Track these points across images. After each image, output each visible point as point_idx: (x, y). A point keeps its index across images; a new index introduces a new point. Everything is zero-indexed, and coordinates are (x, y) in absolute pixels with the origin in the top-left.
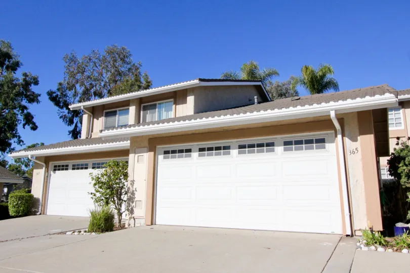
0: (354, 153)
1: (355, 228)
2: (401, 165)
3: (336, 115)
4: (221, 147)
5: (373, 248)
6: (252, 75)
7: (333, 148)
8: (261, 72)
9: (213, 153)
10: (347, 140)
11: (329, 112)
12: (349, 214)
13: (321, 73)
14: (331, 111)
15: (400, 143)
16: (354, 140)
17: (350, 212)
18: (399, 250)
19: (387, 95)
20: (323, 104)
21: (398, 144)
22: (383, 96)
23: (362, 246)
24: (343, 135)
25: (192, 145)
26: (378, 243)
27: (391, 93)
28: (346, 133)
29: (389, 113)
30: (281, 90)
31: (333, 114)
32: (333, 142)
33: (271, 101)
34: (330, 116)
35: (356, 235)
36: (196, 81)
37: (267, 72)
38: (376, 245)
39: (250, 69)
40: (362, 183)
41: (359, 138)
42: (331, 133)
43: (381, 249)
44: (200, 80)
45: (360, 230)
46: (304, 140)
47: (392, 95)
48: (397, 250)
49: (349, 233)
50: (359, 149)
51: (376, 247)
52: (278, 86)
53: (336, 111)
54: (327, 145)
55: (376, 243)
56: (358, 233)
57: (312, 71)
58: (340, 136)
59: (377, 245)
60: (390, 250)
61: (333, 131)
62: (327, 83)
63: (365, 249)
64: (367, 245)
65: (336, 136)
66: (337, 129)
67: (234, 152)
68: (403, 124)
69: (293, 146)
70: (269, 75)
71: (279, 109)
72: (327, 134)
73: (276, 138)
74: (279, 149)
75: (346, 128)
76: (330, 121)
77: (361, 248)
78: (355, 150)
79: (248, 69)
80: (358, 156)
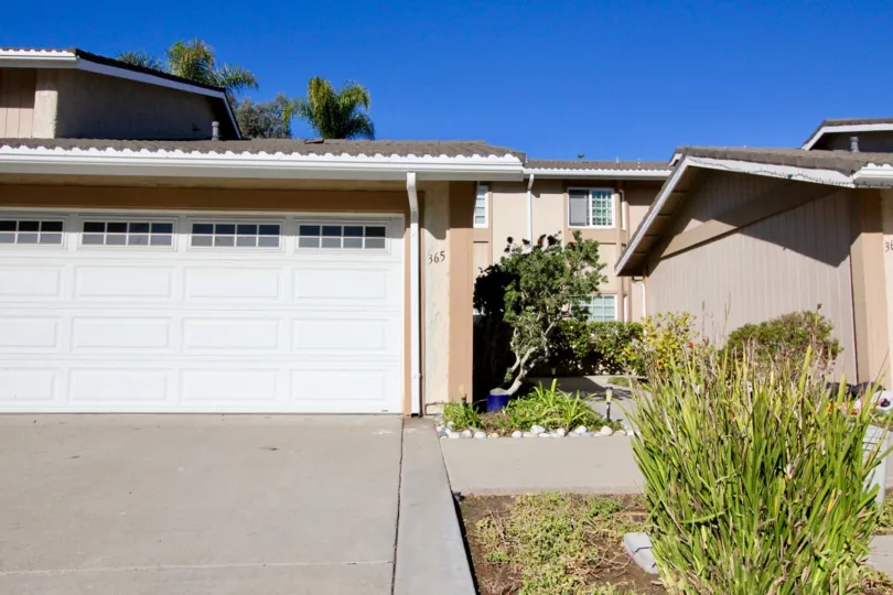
0: (437, 259)
1: (427, 400)
2: (509, 287)
3: (417, 182)
4: (147, 225)
5: (467, 433)
6: (196, 73)
7: (401, 248)
8: (219, 71)
9: (125, 237)
10: (426, 233)
11: (405, 174)
12: (418, 375)
13: (346, 101)
14: (408, 174)
15: (511, 248)
16: (440, 235)
17: (421, 372)
18: (508, 433)
19: (509, 158)
20: (395, 158)
21: (507, 250)
22: (501, 159)
23: (448, 431)
24: (421, 226)
25: (66, 214)
26: (474, 424)
27: (514, 154)
28: (427, 221)
29: (478, 197)
30: (256, 121)
31: (411, 179)
32: (399, 235)
33: (243, 139)
34: (405, 182)
35: (428, 412)
36: (68, 55)
37: (230, 75)
38: (471, 428)
39: (193, 60)
40: (445, 319)
41: (448, 232)
42: (397, 218)
43: (479, 434)
44: (78, 52)
45: (434, 404)
46: (343, 226)
47: (516, 160)
48: (505, 434)
49: (416, 410)
50: (447, 254)
51: (471, 431)
52: (251, 111)
53: (417, 174)
54: (388, 241)
55: (471, 424)
56: (430, 410)
57: (330, 93)
58: (414, 226)
59: (473, 428)
60: (495, 435)
61: (402, 215)
62: (353, 122)
63: (454, 436)
64: (457, 428)
65: (408, 225)
66: (412, 210)
67: (182, 239)
68: (487, 219)
69: (321, 238)
70: (236, 82)
71: (302, 154)
72: (390, 219)
73: (284, 217)
74: (289, 241)
75: (428, 211)
76: (405, 193)
77: (446, 435)
78: (439, 255)
79: (187, 57)
80: (445, 266)
